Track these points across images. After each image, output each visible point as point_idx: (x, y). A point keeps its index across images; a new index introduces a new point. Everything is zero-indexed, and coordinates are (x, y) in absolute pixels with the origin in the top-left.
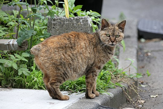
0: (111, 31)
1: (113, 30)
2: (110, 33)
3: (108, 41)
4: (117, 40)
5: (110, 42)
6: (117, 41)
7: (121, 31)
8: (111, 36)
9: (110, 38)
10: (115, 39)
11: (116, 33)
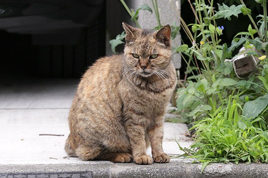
0: (140, 47)
1: (143, 44)
2: (138, 52)
3: (136, 66)
4: (153, 63)
5: (140, 67)
6: (153, 66)
7: (163, 45)
8: (140, 57)
9: (139, 61)
10: (149, 61)
11: (150, 51)
